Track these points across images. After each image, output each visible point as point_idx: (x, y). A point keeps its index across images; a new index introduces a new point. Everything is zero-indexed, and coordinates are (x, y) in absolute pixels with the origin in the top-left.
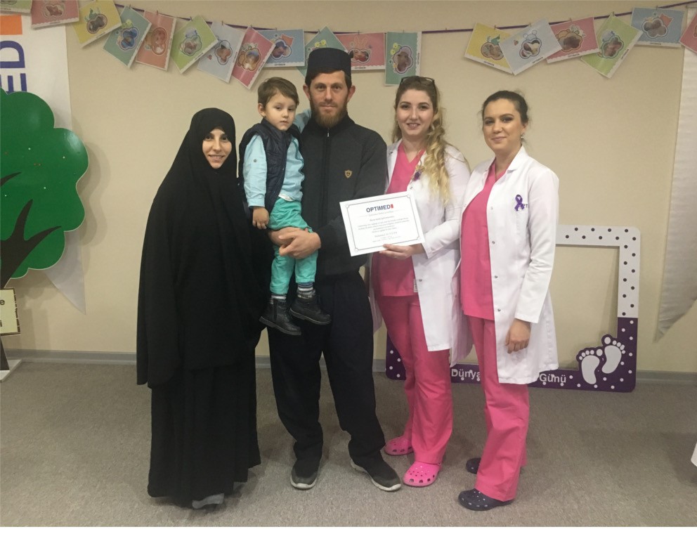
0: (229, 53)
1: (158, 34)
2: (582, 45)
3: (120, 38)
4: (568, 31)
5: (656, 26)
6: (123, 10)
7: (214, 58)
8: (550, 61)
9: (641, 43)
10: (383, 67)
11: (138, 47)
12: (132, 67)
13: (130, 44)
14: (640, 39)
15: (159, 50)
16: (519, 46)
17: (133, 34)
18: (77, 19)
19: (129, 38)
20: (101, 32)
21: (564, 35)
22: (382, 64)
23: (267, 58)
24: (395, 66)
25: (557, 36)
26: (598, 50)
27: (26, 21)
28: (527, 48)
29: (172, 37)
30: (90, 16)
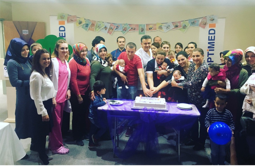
0: (107, 28)
1: (93, 25)
2: (178, 27)
3: (85, 25)
4: (176, 24)
5: (194, 22)
6: (86, 20)
7: (104, 29)
8: (172, 30)
9: (190, 26)
10: (138, 31)
11: (89, 27)
12: (87, 31)
13: (87, 27)
14: (191, 25)
15: (93, 28)
16: (166, 27)
17: (88, 25)
18: (76, 22)
19: (87, 25)
20: (81, 24)
21: (175, 25)
22: (138, 30)
23: (115, 29)
24: (141, 31)
25: (173, 25)
26: (181, 28)
27: (66, 22)
28: (167, 27)
29: (96, 25)
30: (79, 21)
